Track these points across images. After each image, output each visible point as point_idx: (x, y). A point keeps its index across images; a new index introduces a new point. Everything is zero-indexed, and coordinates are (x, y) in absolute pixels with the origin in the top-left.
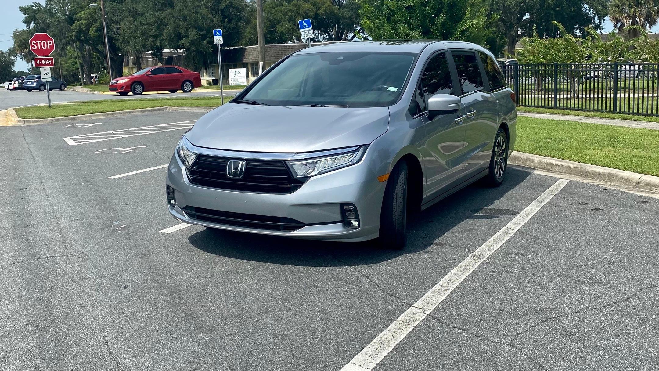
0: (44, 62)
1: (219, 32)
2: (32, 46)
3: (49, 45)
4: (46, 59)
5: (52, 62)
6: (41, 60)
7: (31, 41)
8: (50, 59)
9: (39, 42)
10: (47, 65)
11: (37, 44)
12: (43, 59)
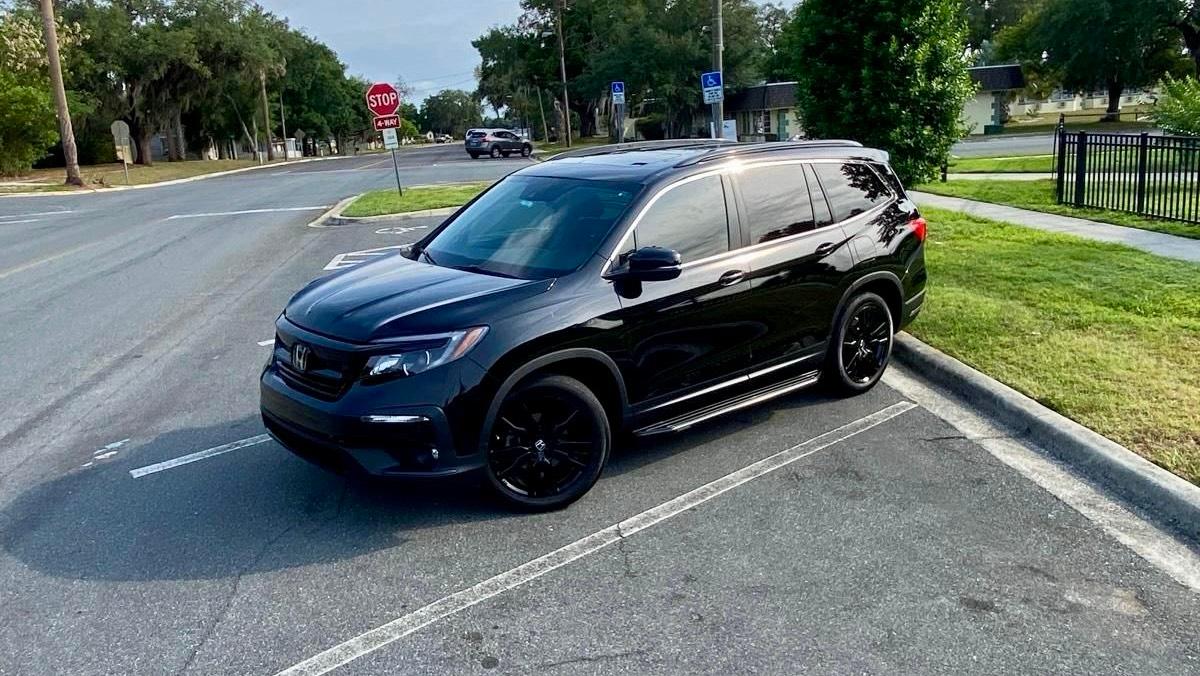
0: (387, 122)
1: (620, 86)
2: (370, 102)
3: (392, 99)
4: (389, 118)
5: (397, 122)
6: (383, 120)
7: (369, 96)
8: (394, 118)
9: (379, 96)
10: (392, 126)
11: (376, 99)
12: (385, 119)
